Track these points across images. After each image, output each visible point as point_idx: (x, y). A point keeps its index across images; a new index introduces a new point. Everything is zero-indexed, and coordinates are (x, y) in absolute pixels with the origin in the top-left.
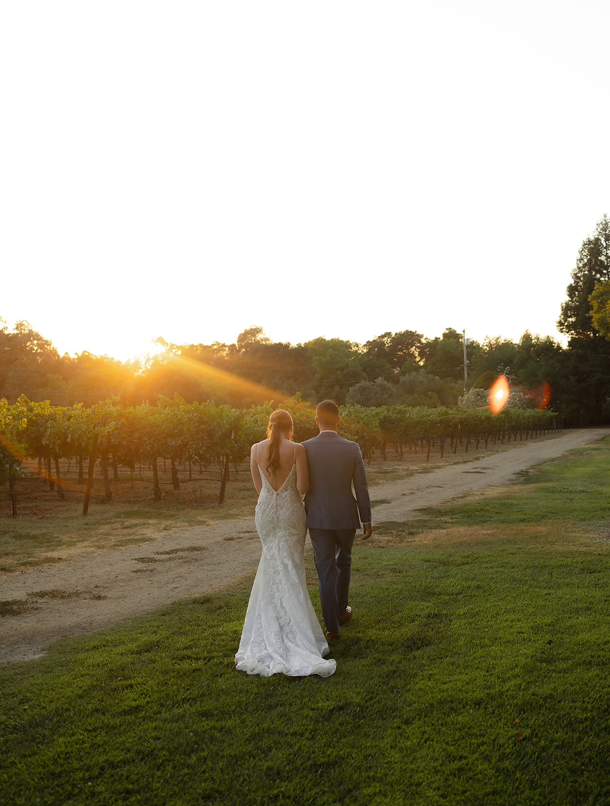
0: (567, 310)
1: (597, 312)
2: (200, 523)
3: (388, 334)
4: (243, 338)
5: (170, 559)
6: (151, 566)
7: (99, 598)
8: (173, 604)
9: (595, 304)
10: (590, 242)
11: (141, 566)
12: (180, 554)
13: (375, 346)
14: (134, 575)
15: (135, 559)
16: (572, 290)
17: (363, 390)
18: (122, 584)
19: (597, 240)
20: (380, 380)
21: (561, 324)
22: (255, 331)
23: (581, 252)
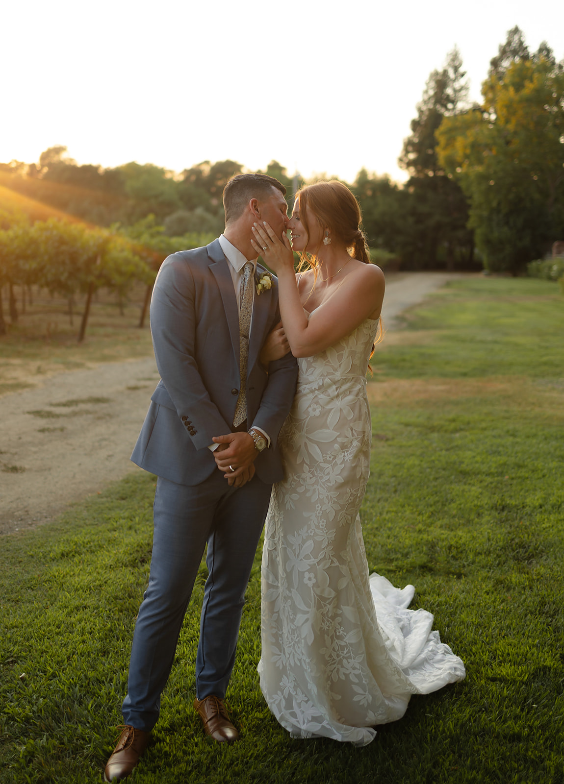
0: (409, 145)
1: (445, 148)
2: (78, 365)
3: (207, 162)
4: (45, 157)
5: (75, 414)
6: (58, 423)
7: (15, 469)
8: (127, 481)
9: (442, 140)
10: (437, 73)
11: (42, 423)
12: (82, 406)
13: (193, 175)
14: (41, 436)
15: (29, 413)
16: (415, 125)
17: (181, 221)
18: (34, 449)
19: (445, 72)
20: (199, 211)
21: (401, 160)
22: (58, 150)
23: (427, 84)
